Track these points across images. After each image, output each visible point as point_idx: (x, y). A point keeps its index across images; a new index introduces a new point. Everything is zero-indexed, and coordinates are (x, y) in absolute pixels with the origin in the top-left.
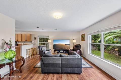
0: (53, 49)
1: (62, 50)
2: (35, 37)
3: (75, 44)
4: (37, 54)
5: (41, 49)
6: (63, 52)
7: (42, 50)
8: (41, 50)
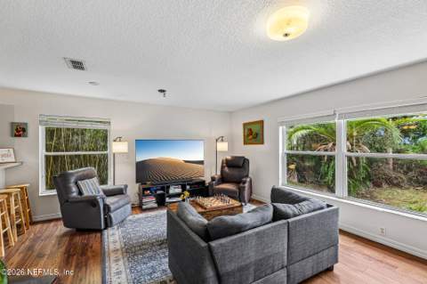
0: (137, 182)
1: (176, 183)
2: (17, 120)
3: (229, 158)
4: (33, 223)
5: (74, 189)
6: (179, 190)
7: (80, 193)
8: (75, 194)
